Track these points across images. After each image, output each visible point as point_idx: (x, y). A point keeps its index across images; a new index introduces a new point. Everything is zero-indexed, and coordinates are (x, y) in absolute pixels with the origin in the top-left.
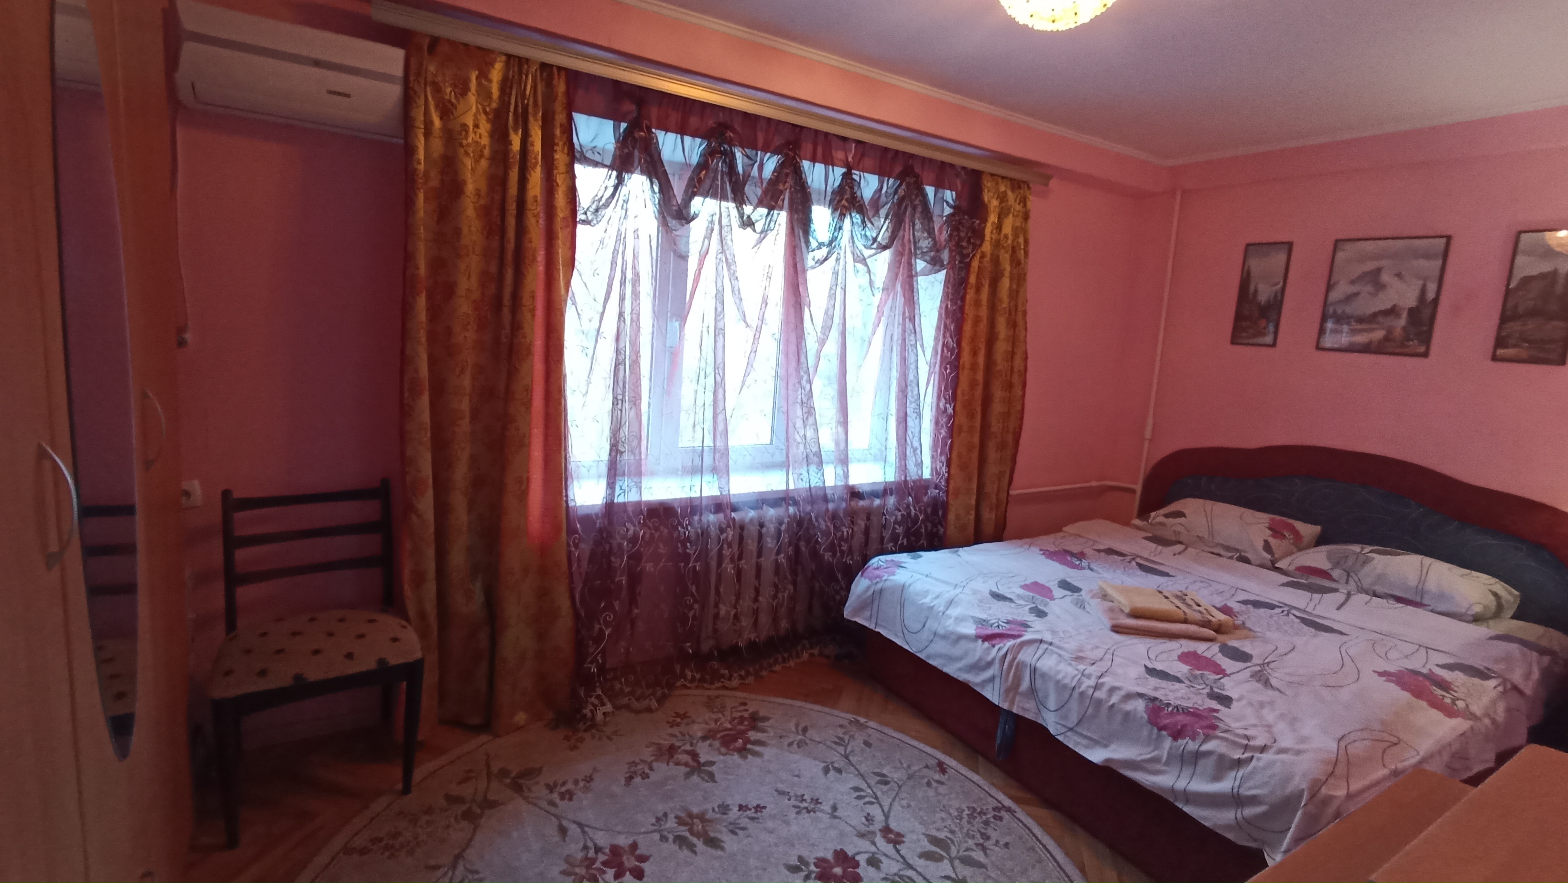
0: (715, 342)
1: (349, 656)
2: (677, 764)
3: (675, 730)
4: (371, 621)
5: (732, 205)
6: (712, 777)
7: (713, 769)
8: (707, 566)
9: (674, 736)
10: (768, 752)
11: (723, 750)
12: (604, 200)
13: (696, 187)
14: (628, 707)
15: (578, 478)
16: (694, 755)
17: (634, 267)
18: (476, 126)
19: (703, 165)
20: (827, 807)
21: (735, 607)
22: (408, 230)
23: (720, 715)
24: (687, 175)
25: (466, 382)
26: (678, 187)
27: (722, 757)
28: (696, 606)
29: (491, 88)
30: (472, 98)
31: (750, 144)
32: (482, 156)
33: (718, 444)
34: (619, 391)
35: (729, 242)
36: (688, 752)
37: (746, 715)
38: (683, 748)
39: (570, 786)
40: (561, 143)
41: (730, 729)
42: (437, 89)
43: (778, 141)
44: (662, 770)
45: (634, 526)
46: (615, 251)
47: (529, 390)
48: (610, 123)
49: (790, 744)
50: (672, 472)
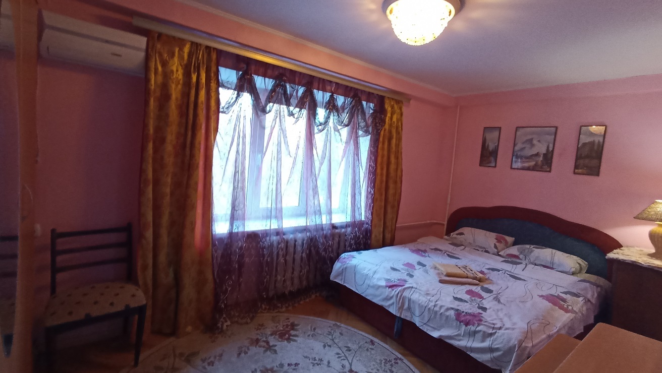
0: (277, 163)
1: (112, 304)
2: (260, 346)
3: (258, 332)
4: (121, 287)
5: (285, 107)
6: (275, 352)
7: (276, 348)
8: (272, 259)
9: (257, 334)
10: (299, 339)
11: (280, 340)
12: (231, 103)
13: (270, 99)
14: (237, 322)
15: (217, 221)
16: (268, 343)
17: (243, 131)
18: (177, 71)
19: (273, 90)
20: (325, 362)
21: (284, 276)
22: (145, 114)
23: (278, 324)
24: (267, 94)
25: (169, 180)
26: (263, 98)
27: (279, 343)
28: (268, 277)
29: (184, 56)
30: (176, 59)
31: (292, 82)
32: (179, 83)
33: (278, 206)
34: (236, 184)
35: (283, 122)
36: (264, 341)
37: (289, 324)
38: (262, 340)
39: (212, 359)
40: (214, 80)
41: (283, 330)
42: (161, 55)
43: (304, 81)
44: (254, 350)
45: (241, 242)
46: (235, 125)
47: (197, 184)
48: (235, 71)
49: (309, 336)
50: (257, 218)
